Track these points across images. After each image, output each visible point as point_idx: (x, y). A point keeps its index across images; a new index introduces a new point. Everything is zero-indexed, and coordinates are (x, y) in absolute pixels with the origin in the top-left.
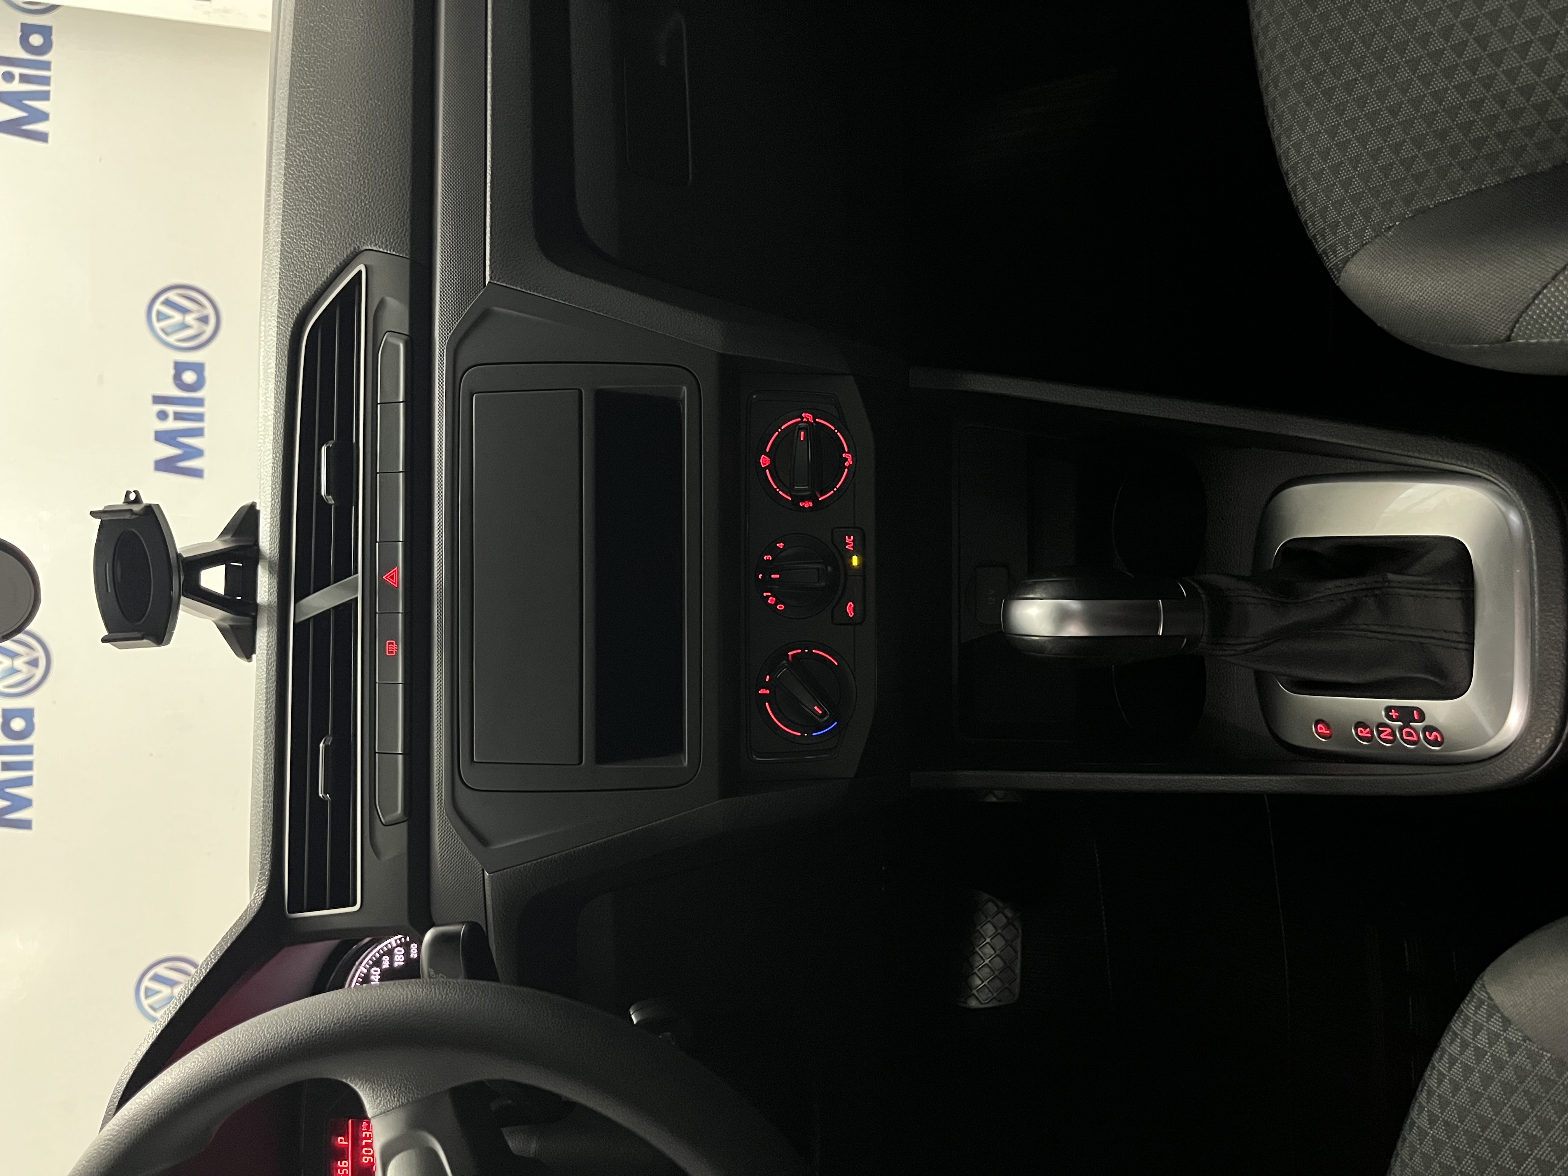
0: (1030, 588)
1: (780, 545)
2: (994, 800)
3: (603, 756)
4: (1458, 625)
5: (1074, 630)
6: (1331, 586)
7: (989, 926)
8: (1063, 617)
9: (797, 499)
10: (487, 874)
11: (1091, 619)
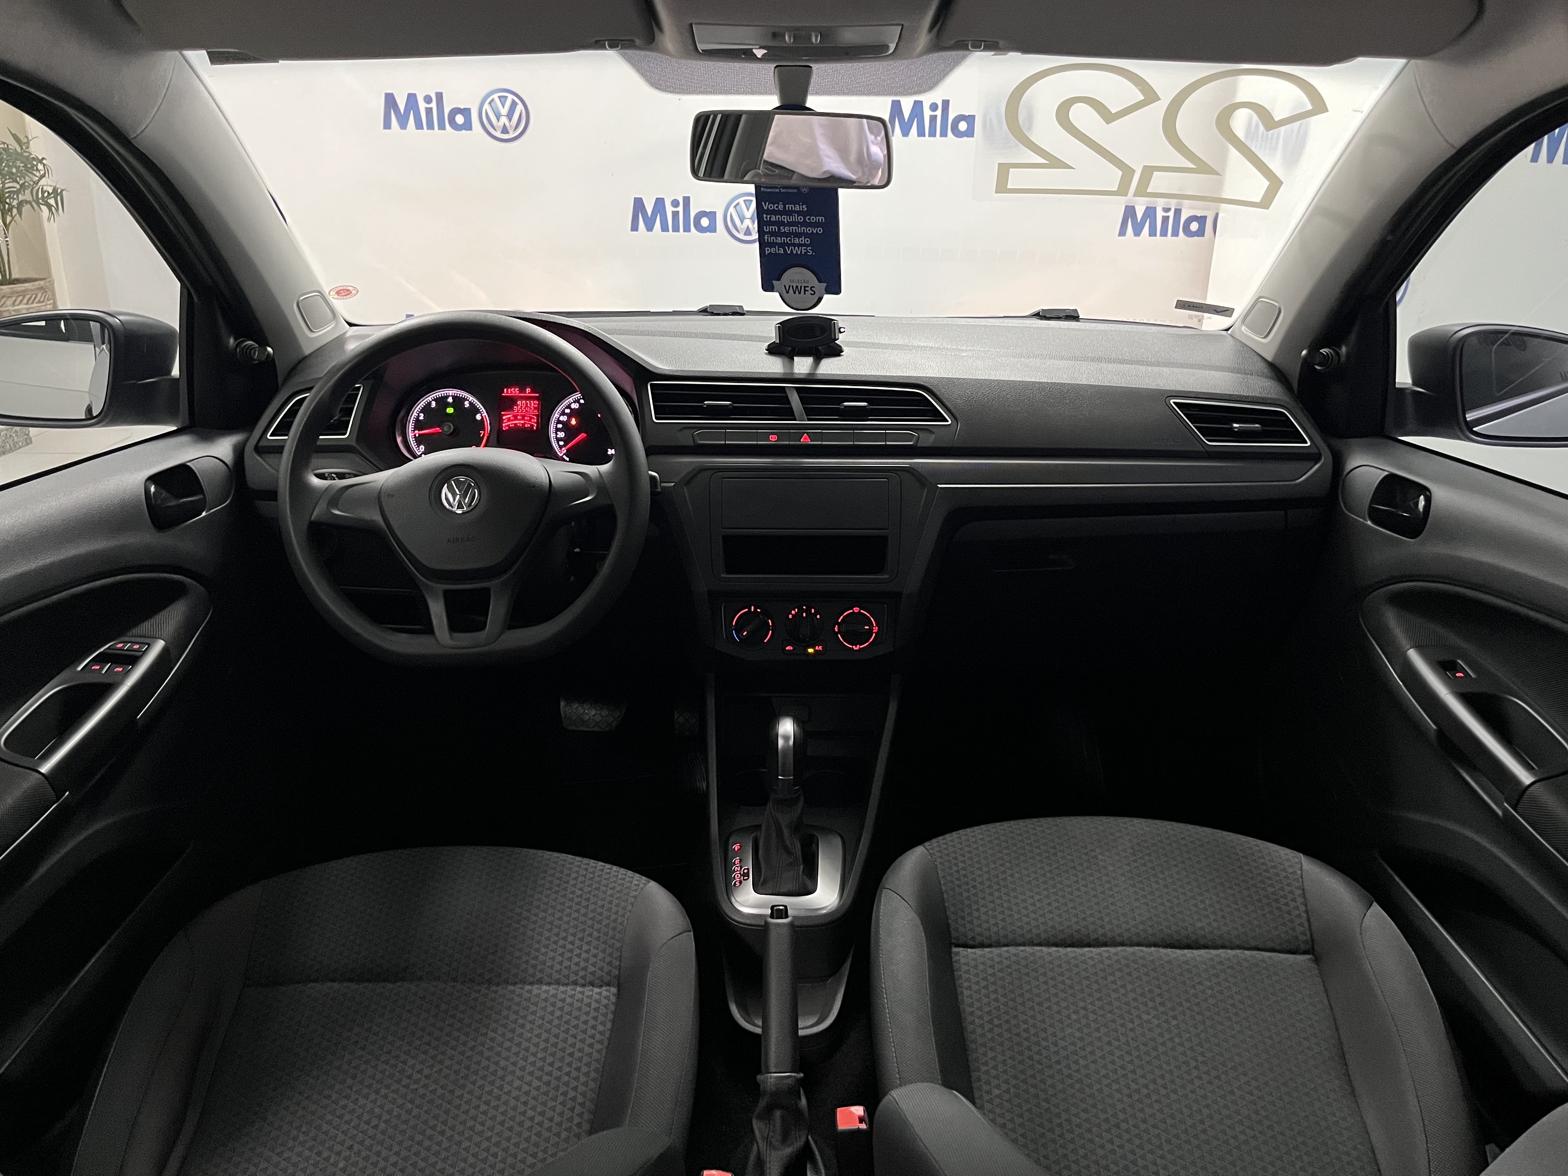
0: (798, 725)
1: (818, 617)
2: (676, 717)
3: (727, 540)
4: (782, 890)
5: (781, 742)
6: (798, 845)
7: (607, 713)
8: (786, 738)
9: (838, 624)
10: (673, 484)
11: (785, 750)
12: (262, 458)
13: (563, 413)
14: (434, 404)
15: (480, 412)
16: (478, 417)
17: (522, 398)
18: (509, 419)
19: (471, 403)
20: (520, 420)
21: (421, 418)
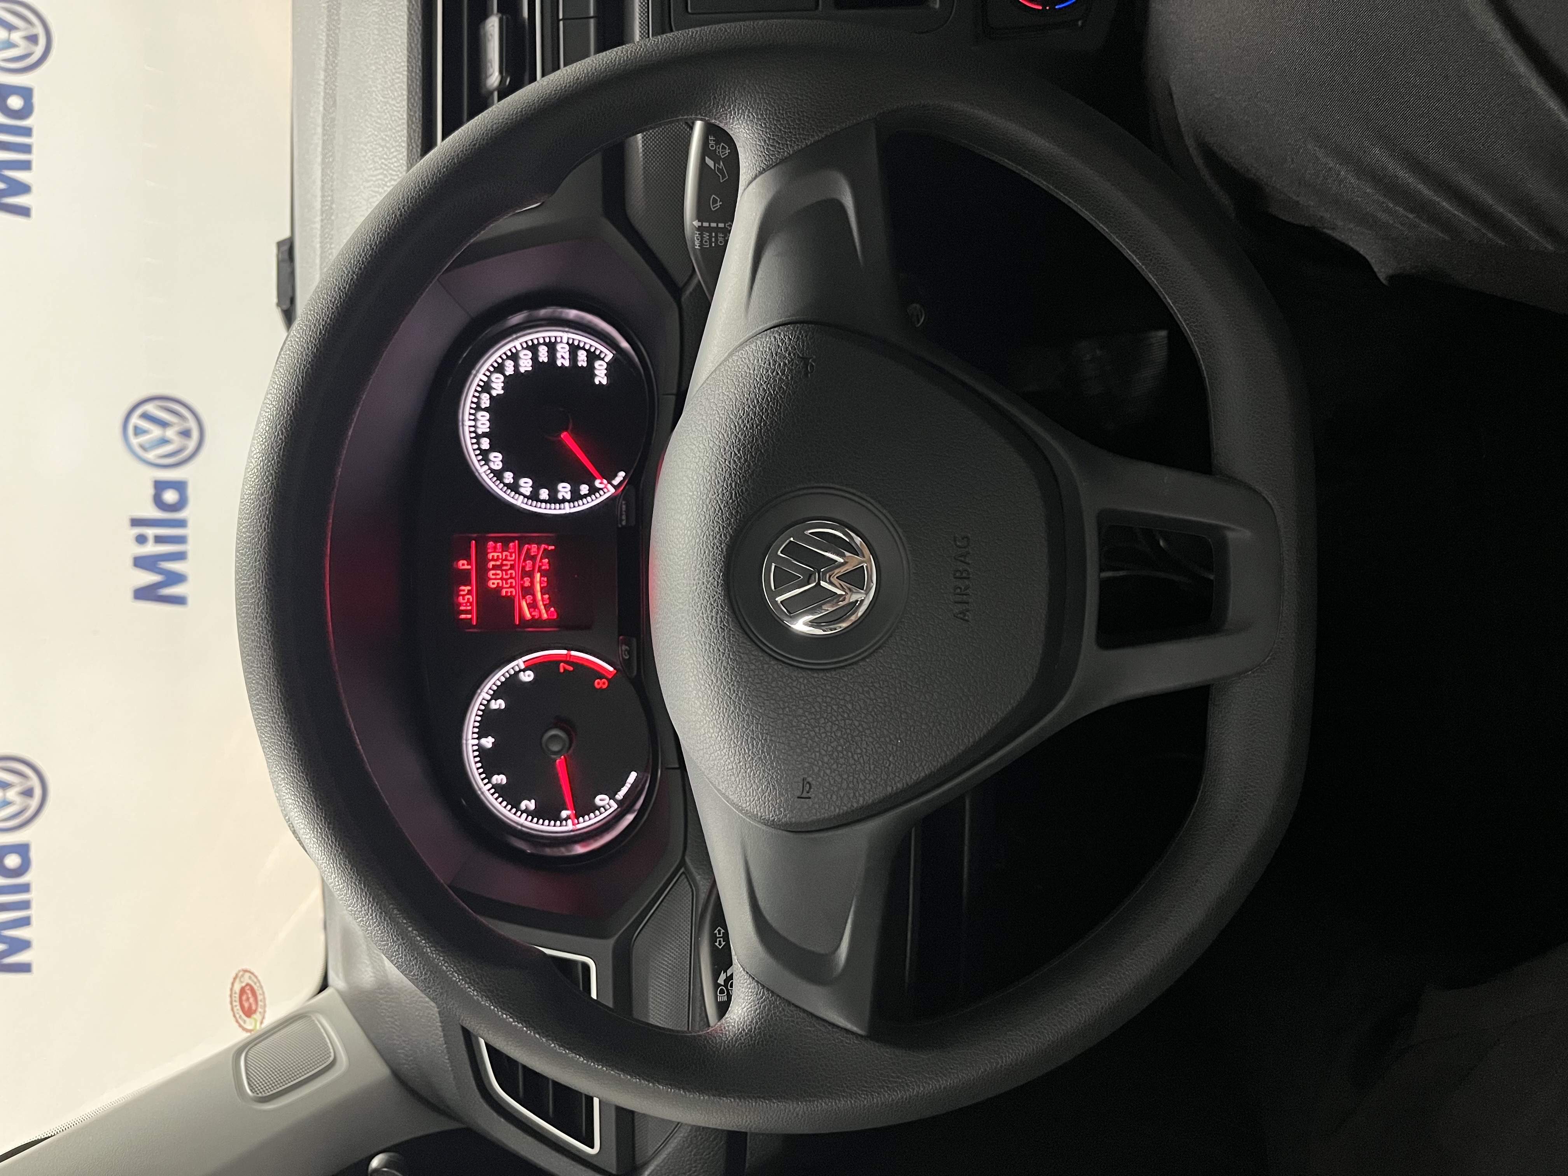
12: (646, 1164)
13: (514, 488)
14: (500, 779)
15: (517, 673)
16: (528, 677)
17: (482, 577)
18: (533, 606)
19: (495, 696)
20: (532, 583)
21: (531, 805)
